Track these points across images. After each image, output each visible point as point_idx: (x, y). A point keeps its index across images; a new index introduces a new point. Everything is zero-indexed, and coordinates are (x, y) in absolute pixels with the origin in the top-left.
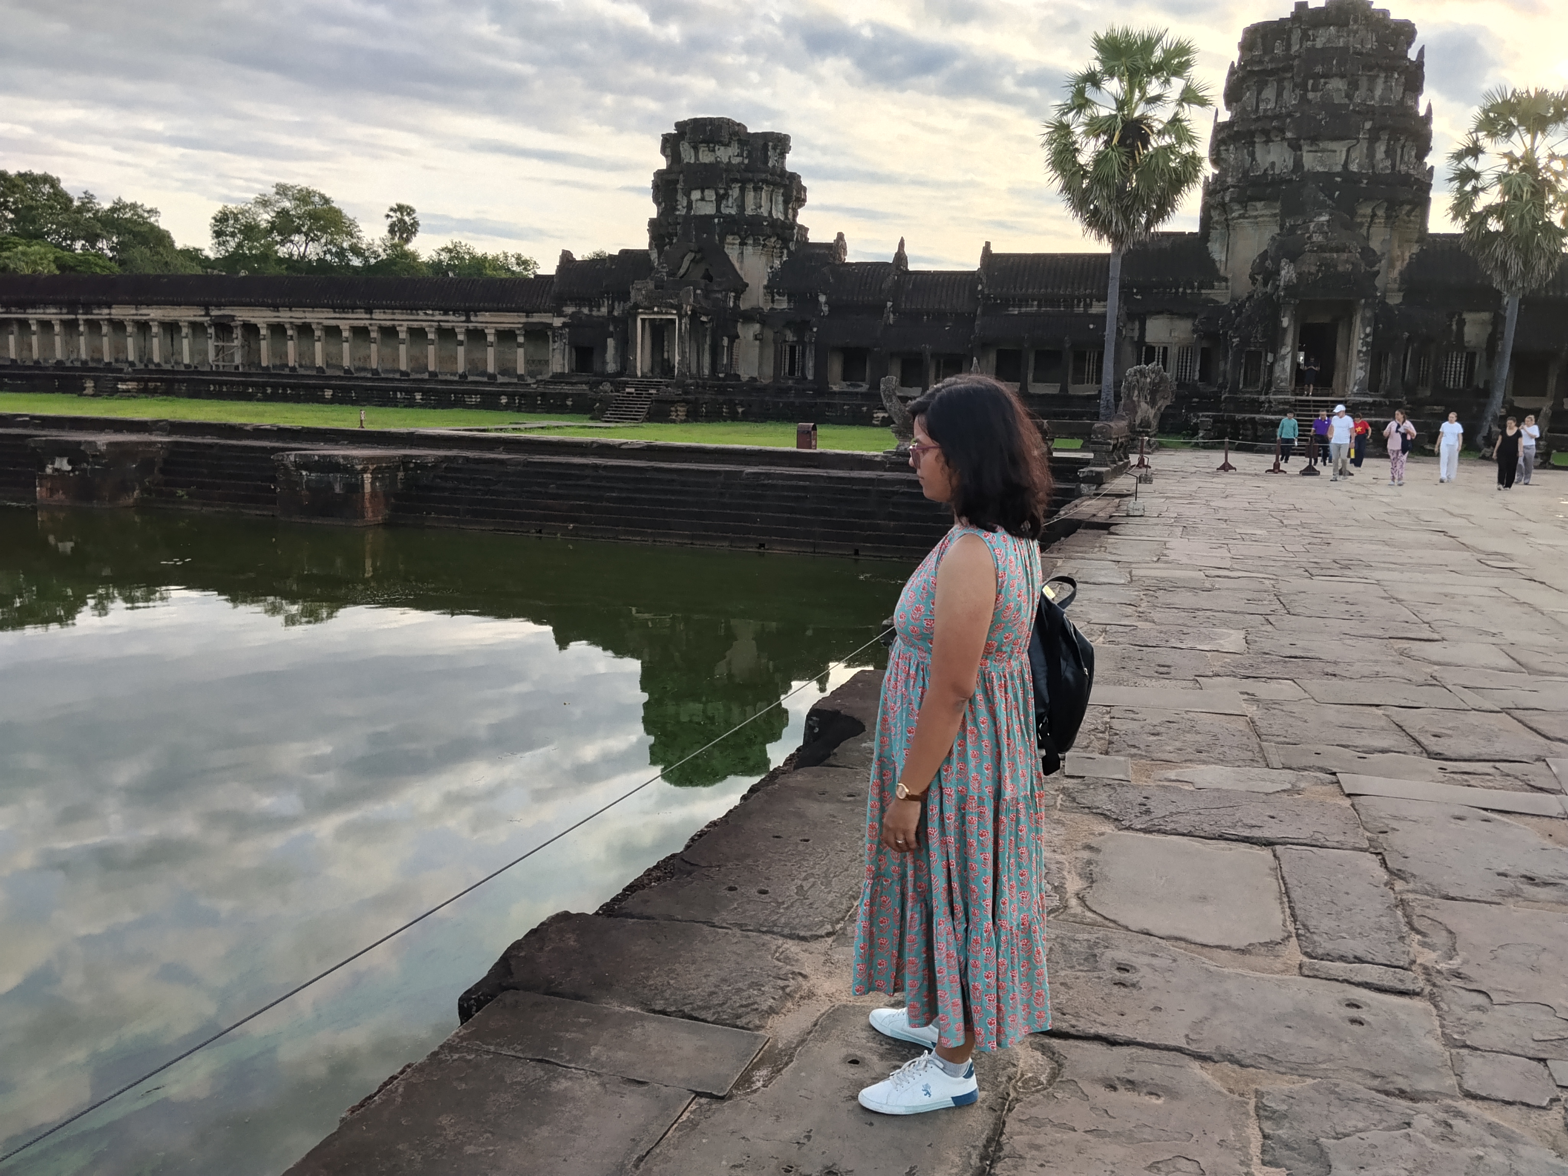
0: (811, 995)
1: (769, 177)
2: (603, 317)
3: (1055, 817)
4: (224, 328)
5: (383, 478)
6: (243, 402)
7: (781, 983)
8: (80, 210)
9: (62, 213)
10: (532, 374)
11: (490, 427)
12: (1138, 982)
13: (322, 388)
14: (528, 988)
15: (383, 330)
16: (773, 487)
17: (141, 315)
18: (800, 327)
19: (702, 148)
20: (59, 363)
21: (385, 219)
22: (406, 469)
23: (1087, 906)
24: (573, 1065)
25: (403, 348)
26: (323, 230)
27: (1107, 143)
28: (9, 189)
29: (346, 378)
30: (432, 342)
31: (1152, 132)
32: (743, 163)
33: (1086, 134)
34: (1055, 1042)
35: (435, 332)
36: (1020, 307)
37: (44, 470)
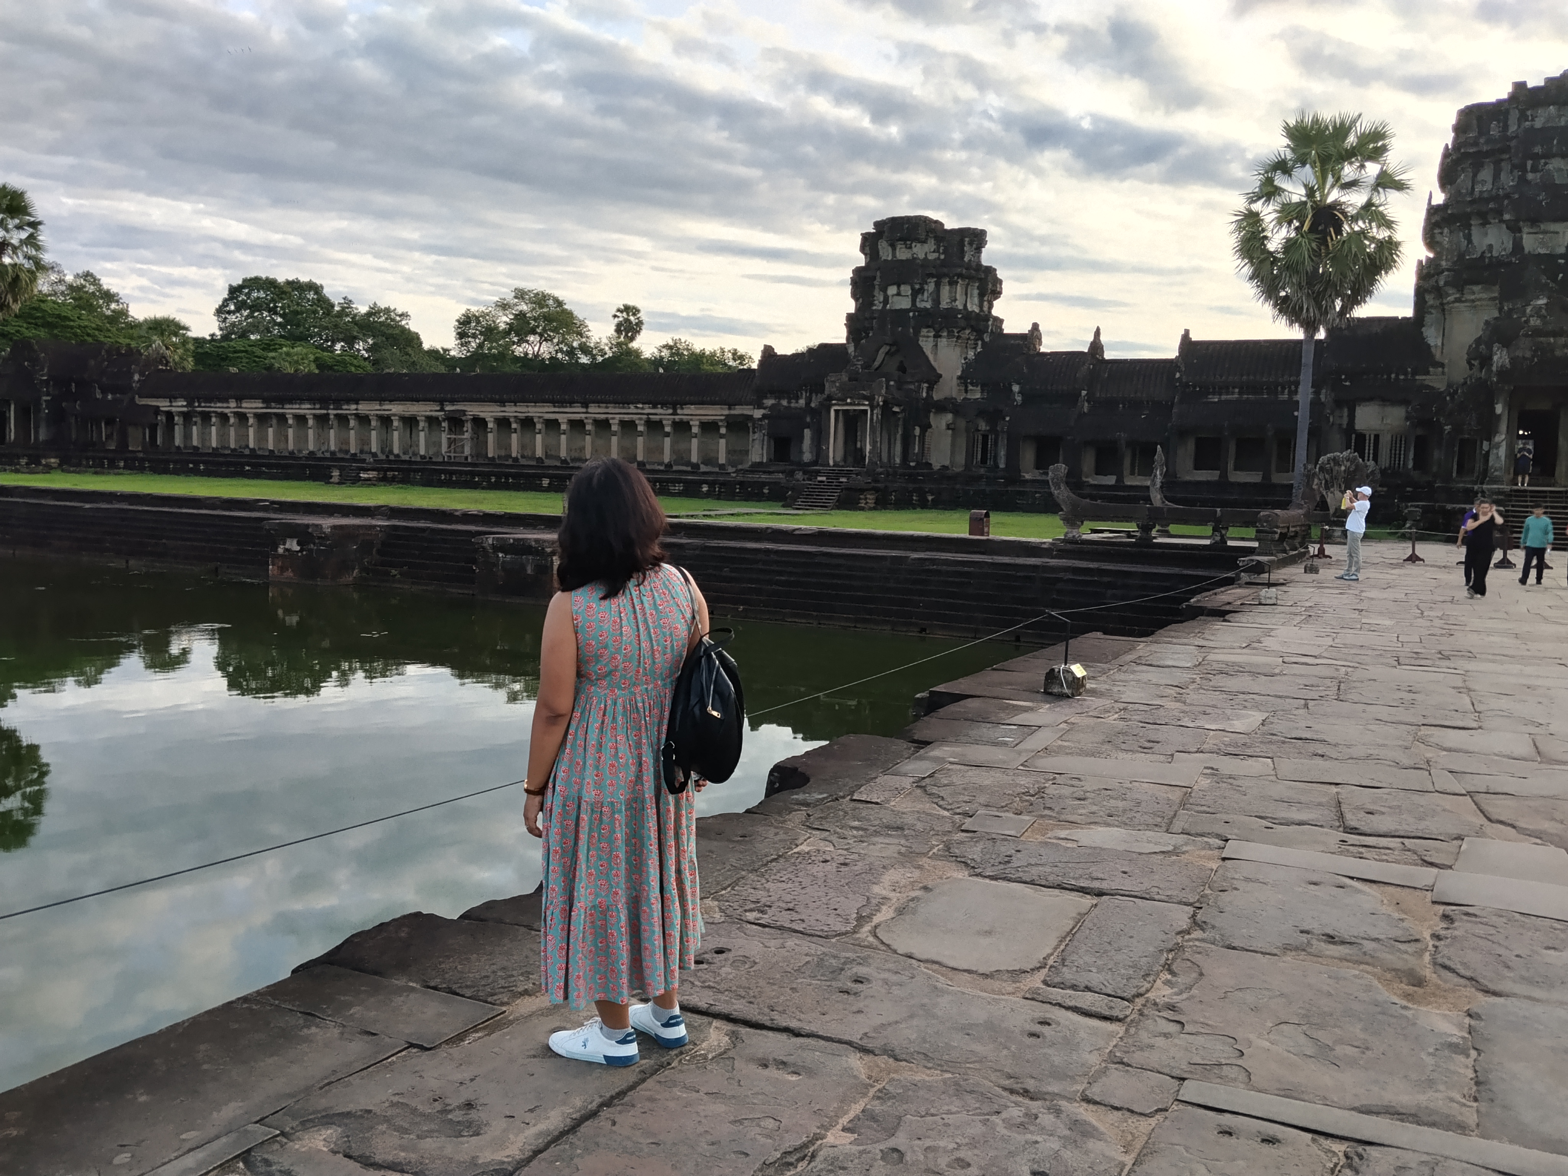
1: (964, 271)
2: (801, 409)
3: (919, 863)
4: (456, 422)
6: (466, 490)
8: (343, 313)
9: (325, 318)
10: (732, 464)
11: (683, 513)
12: (862, 992)
13: (541, 477)
14: (344, 965)
15: (596, 422)
16: (938, 572)
17: (384, 410)
18: (993, 416)
19: (899, 246)
20: (312, 453)
21: (612, 319)
23: (875, 933)
24: (329, 1018)
25: (614, 439)
26: (556, 330)
27: (1298, 230)
28: (277, 295)
29: (562, 467)
30: (641, 434)
31: (1346, 217)
32: (939, 258)
33: (1280, 222)
35: (644, 425)
36: (1220, 395)
37: (277, 551)
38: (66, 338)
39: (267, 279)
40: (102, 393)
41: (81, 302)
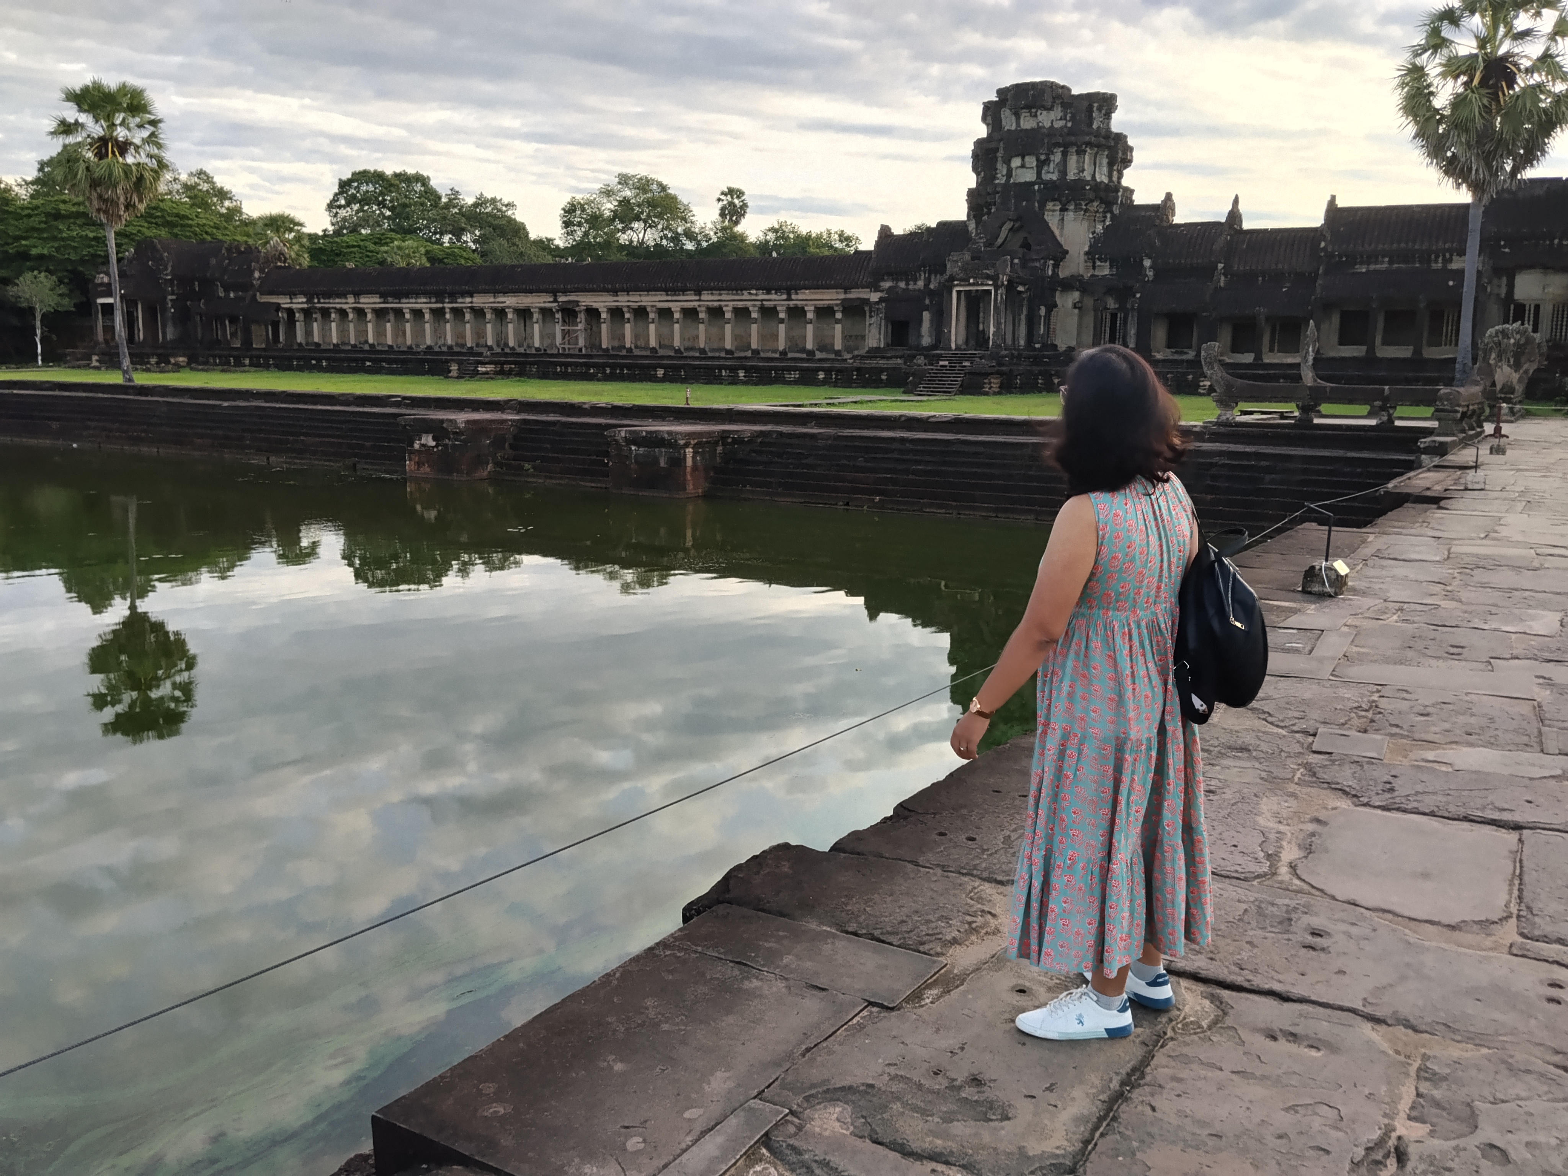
0: (997, 931)
1: (1093, 139)
2: (919, 290)
3: (1290, 790)
4: (569, 313)
5: (704, 452)
6: (585, 382)
7: (969, 919)
8: (450, 204)
9: (431, 210)
10: (849, 350)
11: (806, 402)
12: (1328, 947)
13: (655, 367)
14: (740, 903)
15: (710, 311)
17: (499, 302)
18: (1122, 293)
19: (1024, 114)
20: (429, 347)
21: (716, 203)
22: (724, 444)
23: (1297, 875)
24: (766, 969)
25: (728, 327)
26: (660, 216)
27: (1466, 84)
28: (386, 188)
29: (676, 357)
30: (755, 321)
31: (1519, 70)
32: (1066, 126)
33: (1444, 75)
34: (1225, 994)
35: (758, 311)
36: (1368, 265)
37: (412, 446)
38: (186, 237)
39: (375, 171)
40: (225, 291)
41: (196, 201)
